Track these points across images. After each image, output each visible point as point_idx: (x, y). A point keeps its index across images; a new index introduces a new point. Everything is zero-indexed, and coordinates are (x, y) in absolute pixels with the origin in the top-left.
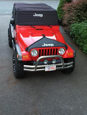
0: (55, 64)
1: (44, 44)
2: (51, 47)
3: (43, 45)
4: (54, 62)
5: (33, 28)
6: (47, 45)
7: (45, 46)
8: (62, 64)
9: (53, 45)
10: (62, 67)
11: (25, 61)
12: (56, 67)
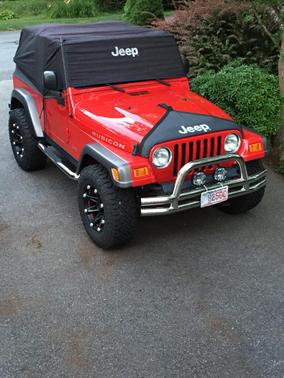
0: (223, 181)
1: (183, 127)
2: (203, 133)
3: (180, 132)
4: (220, 177)
5: (116, 92)
6: (190, 129)
7: (186, 132)
8: (242, 179)
9: (208, 128)
10: (241, 187)
11: (140, 187)
12: (230, 190)
